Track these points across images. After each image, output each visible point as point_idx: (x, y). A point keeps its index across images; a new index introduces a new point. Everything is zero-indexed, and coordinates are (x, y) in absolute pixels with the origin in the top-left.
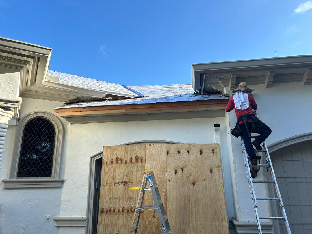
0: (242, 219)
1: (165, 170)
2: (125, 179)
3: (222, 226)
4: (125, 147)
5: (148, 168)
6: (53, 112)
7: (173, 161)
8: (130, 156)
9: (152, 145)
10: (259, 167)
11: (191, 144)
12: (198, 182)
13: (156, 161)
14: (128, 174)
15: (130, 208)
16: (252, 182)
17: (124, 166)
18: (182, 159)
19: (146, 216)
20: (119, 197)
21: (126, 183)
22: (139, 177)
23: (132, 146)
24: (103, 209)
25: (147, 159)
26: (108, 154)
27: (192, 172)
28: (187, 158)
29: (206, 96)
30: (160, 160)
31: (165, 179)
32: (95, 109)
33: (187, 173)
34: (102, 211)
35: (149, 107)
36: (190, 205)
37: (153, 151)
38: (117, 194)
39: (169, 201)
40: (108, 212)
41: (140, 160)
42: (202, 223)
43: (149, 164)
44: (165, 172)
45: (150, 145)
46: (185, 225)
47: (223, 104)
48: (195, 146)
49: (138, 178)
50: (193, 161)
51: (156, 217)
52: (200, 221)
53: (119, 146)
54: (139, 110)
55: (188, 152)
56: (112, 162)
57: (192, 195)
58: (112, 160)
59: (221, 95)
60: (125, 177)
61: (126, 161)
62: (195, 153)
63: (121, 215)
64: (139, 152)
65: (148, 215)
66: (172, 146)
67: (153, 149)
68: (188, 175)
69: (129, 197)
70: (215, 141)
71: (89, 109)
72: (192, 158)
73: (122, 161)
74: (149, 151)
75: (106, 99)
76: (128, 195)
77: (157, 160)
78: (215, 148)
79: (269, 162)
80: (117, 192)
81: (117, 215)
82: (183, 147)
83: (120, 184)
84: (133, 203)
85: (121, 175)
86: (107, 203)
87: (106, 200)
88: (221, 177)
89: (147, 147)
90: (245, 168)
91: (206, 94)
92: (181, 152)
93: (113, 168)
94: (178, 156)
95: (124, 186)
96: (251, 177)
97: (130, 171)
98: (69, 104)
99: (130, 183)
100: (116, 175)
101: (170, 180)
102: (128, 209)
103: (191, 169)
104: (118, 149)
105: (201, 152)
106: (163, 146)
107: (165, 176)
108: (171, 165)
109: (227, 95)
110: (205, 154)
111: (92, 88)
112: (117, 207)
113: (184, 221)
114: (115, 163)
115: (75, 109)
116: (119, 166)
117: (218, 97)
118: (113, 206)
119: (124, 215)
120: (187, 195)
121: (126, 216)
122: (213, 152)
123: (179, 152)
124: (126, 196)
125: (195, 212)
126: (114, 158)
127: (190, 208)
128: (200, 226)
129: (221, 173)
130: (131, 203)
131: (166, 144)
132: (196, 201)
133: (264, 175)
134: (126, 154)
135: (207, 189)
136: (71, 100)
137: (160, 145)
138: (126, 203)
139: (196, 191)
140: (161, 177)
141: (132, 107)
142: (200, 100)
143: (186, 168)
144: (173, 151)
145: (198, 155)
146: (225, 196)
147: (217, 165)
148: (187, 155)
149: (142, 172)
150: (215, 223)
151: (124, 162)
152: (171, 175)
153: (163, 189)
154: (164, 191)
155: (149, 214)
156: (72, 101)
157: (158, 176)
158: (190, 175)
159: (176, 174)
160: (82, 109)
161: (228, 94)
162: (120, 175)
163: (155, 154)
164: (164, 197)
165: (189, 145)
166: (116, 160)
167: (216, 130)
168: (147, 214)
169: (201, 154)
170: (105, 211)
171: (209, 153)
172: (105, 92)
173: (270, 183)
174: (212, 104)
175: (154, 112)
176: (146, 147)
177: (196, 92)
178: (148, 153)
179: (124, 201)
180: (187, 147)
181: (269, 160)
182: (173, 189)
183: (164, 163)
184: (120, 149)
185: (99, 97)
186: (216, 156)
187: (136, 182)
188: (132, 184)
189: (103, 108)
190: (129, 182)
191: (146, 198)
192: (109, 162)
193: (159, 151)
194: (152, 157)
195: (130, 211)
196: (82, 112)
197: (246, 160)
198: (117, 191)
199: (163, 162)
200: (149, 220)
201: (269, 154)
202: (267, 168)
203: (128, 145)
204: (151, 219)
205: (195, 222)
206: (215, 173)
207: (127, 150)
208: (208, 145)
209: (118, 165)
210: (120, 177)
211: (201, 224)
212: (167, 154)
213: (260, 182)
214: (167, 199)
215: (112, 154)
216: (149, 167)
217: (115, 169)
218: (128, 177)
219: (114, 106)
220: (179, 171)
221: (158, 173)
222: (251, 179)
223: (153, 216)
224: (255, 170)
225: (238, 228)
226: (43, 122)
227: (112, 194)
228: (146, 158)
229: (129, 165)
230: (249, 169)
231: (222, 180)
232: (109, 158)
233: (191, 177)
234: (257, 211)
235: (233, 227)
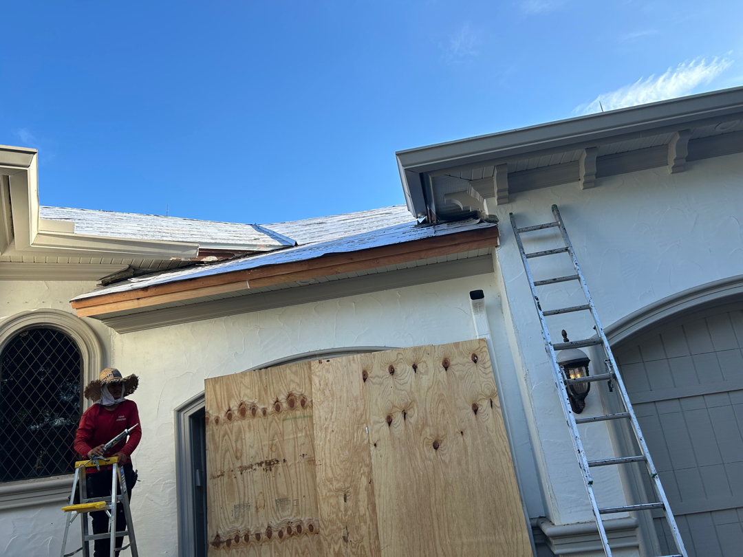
0: (563, 519)
1: (362, 421)
2: (266, 455)
3: (515, 542)
4: (258, 374)
5: (320, 421)
6: (69, 308)
7: (379, 394)
8: (273, 395)
9: (324, 361)
10: (587, 383)
11: (420, 348)
12: (445, 441)
13: (339, 400)
14: (273, 440)
15: (284, 525)
16: (574, 423)
17: (260, 422)
18: (402, 388)
19: (325, 540)
20: (256, 502)
21: (269, 464)
22: (301, 446)
23: (274, 369)
24: (218, 536)
25: (315, 399)
26: (219, 397)
27: (429, 415)
28: (413, 383)
29: (445, 226)
30: (348, 398)
31: (366, 442)
32: (174, 288)
33: (417, 421)
34: (217, 543)
35: (305, 267)
36: (433, 500)
37: (330, 377)
38: (250, 495)
39: (379, 495)
40: (230, 543)
41: (298, 404)
42: (465, 541)
43: (321, 411)
44: (363, 424)
45: (320, 362)
46: (424, 552)
47: (485, 240)
48: (429, 350)
49: (299, 448)
50: (429, 389)
51: (352, 540)
52: (461, 537)
53: (244, 374)
54: (283, 278)
55: (415, 367)
56: (229, 416)
57: (434, 472)
58: (229, 410)
59: (478, 221)
60: (266, 449)
61: (264, 408)
62: (431, 366)
63: (265, 547)
64: (293, 382)
65: (332, 538)
66: (374, 358)
67: (328, 371)
68: (420, 426)
69: (280, 497)
70: (477, 334)
71: (160, 290)
72: (426, 380)
73: (254, 410)
74: (319, 376)
75: (203, 262)
76: (278, 493)
77: (340, 397)
78: (479, 350)
79: (612, 367)
80: (249, 490)
81: (254, 549)
82: (400, 356)
83: (255, 470)
84: (292, 512)
85: (256, 446)
86: (227, 520)
87: (224, 513)
88: (501, 421)
89: (312, 368)
90: (555, 390)
91: (445, 223)
92: (398, 369)
93: (235, 430)
94: (390, 381)
95: (265, 472)
96: (571, 410)
97: (276, 434)
98: (111, 283)
99: (280, 462)
100: (244, 446)
101: (378, 444)
102: (280, 529)
103: (425, 409)
104: (241, 382)
105: (446, 365)
106: (354, 360)
107: (365, 436)
108: (377, 405)
109: (493, 219)
110: (455, 368)
111: (165, 239)
112: (253, 527)
113: (422, 540)
114: (237, 418)
115: (124, 294)
116: (249, 423)
117: (472, 225)
118: (243, 526)
119: (273, 546)
120: (423, 475)
121: (276, 547)
122: (475, 361)
123: (392, 371)
124: (273, 496)
125: (445, 515)
126: (234, 406)
127: (432, 508)
128: (462, 548)
129: (500, 410)
130: (287, 513)
131: (359, 355)
132: (445, 487)
133: (602, 402)
134: (263, 393)
135: (469, 454)
136: (115, 274)
137: (343, 359)
138: (274, 515)
139: (444, 461)
140: (355, 439)
141: (265, 274)
142: (428, 238)
143: (412, 407)
144: (378, 368)
145: (440, 372)
146: (516, 465)
147: (488, 393)
148: (413, 377)
149: (308, 433)
150: (497, 537)
151: (259, 411)
152: (378, 431)
153: (361, 467)
154: (364, 473)
155: (333, 535)
156: (117, 277)
157: (347, 437)
158: (425, 425)
159: (389, 425)
160: (141, 294)
161: (495, 216)
162: (252, 447)
163: (335, 383)
164: (367, 489)
165: (416, 350)
166: (239, 410)
167: (475, 306)
168: (328, 536)
169: (446, 370)
170: (223, 542)
171: (464, 366)
172: (196, 245)
173: (618, 420)
174: (458, 244)
175: (323, 279)
176: (310, 368)
177: (421, 220)
178: (317, 382)
179: (269, 511)
180: (410, 356)
181: (611, 363)
182: (387, 464)
183: (358, 403)
184: (247, 380)
185: (183, 259)
186: (483, 369)
187: (295, 460)
188: (285, 464)
189: (192, 285)
190: (278, 461)
191: (322, 496)
192: (222, 416)
193: (343, 375)
194: (327, 393)
195: (285, 533)
196: (141, 301)
197: (555, 369)
198: (249, 487)
199: (356, 401)
200: (334, 549)
201: (611, 348)
202: (609, 383)
203: (266, 368)
204: (340, 547)
205: (448, 540)
206: (486, 412)
207: (264, 381)
208: (460, 346)
209: (245, 423)
210: (252, 452)
211: (463, 544)
212: (365, 380)
213: (595, 420)
214: (373, 492)
215: (228, 397)
216: (323, 418)
217: (240, 432)
218: (274, 449)
219: (219, 277)
220: (398, 418)
221: (347, 429)
222: (572, 417)
223: (344, 537)
224: (579, 393)
225: (554, 542)
226: (48, 337)
227: (236, 495)
228: (314, 395)
229: (274, 419)
230: (565, 391)
231: (503, 427)
232: (222, 407)
233: (428, 430)
234: (592, 495)
235: (543, 541)
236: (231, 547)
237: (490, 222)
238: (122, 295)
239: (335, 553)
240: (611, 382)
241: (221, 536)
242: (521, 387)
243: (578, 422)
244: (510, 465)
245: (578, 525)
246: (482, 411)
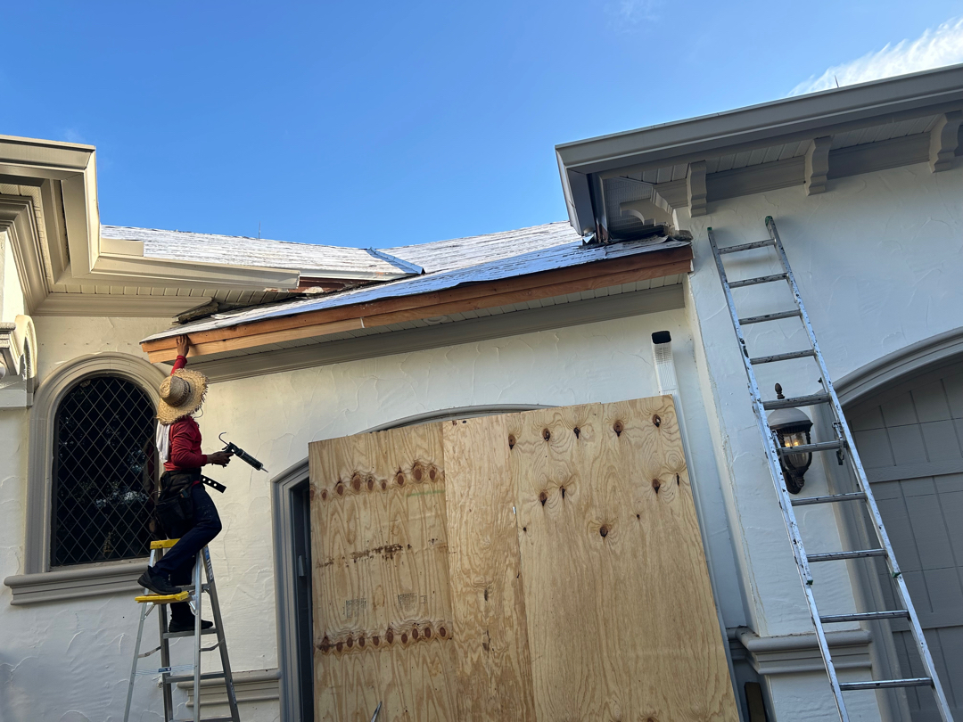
0: (771, 628)
1: (508, 499)
2: (387, 539)
3: (706, 658)
4: (375, 437)
5: (454, 497)
6: (140, 352)
7: (530, 465)
8: (394, 464)
9: (459, 422)
10: (807, 454)
11: (584, 407)
12: (616, 526)
13: (478, 471)
14: (395, 520)
15: (409, 627)
16: (789, 505)
17: (379, 498)
18: (560, 457)
19: (461, 647)
20: (374, 598)
21: (390, 551)
22: (429, 528)
23: (397, 432)
24: (326, 638)
25: (448, 469)
26: (326, 465)
27: (595, 493)
28: (574, 452)
29: (620, 246)
30: (489, 469)
31: (513, 525)
32: (268, 327)
33: (580, 501)
34: (325, 647)
35: (435, 301)
36: (599, 601)
37: (467, 442)
38: (365, 588)
39: (530, 593)
40: (342, 647)
41: (426, 475)
42: (640, 653)
43: (456, 485)
44: (509, 502)
45: (454, 423)
46: (587, 665)
47: (674, 264)
48: (596, 410)
49: (428, 531)
50: (595, 459)
51: (495, 648)
52: (635, 649)
53: (358, 436)
54: (406, 315)
55: (577, 431)
56: (340, 489)
57: (601, 565)
58: (339, 482)
59: (665, 239)
60: (386, 532)
61: (383, 481)
62: (598, 430)
63: (384, 654)
64: (421, 448)
65: (469, 645)
66: (524, 418)
67: (464, 434)
68: (583, 507)
69: (404, 592)
70: (661, 389)
71: (250, 328)
72: (591, 448)
73: (371, 483)
74: (452, 441)
75: (305, 295)
76: (401, 587)
77: (480, 468)
78: (663, 410)
79: (842, 432)
80: (365, 583)
81: (371, 655)
82: (558, 417)
83: (372, 557)
84: (419, 610)
85: (372, 528)
86: (338, 619)
87: (333, 610)
88: (690, 502)
89: (444, 430)
90: (764, 463)
91: (620, 242)
92: (555, 434)
93: (347, 507)
94: (544, 448)
95: (384, 561)
96: (785, 489)
97: (398, 512)
98: (190, 321)
99: (403, 549)
100: (358, 528)
101: (529, 528)
102: (404, 631)
103: (590, 485)
104: (354, 447)
105: (618, 429)
106: (497, 421)
107: (512, 517)
108: (527, 479)
109: (685, 236)
110: (630, 433)
111: (256, 264)
112: (369, 628)
113: (584, 651)
114: (349, 493)
115: (207, 334)
116: (365, 498)
117: (657, 244)
118: (357, 627)
119: (395, 654)
120: (587, 569)
121: (399, 655)
122: (657, 425)
123: (547, 436)
124: (395, 591)
125: (615, 620)
126: (346, 476)
127: (598, 611)
128: (636, 663)
129: (689, 488)
130: (412, 612)
131: (504, 415)
132: (616, 584)
133: (828, 480)
134: (382, 461)
135: (648, 543)
136: (195, 309)
137: (484, 420)
138: (396, 615)
139: (614, 552)
140: (499, 522)
141: (384, 310)
142: (597, 261)
143: (573, 482)
144: (528, 430)
145: (610, 438)
146: (710, 559)
147: (674, 466)
148: (575, 444)
149: (439, 512)
150: (683, 651)
151: (377, 484)
152: (528, 512)
153: (507, 557)
154: (510, 564)
155: (471, 641)
156: (198, 313)
157: (489, 518)
158: (590, 505)
159: (543, 505)
160: (227, 334)
161: (687, 232)
162: (368, 529)
163: (474, 451)
164: (513, 584)
165: (579, 409)
166: (351, 482)
167: (659, 353)
168: (464, 642)
169: (618, 435)
170: (333, 646)
171: (643, 430)
172: (296, 272)
173: (849, 502)
174: (637, 270)
175: (458, 317)
176: (441, 430)
177: (587, 240)
178: (451, 448)
179: (390, 609)
180: (571, 417)
181: (841, 427)
182: (539, 554)
183: (503, 476)
184: (361, 445)
185: (280, 291)
186: (667, 435)
187: (423, 545)
188: (410, 551)
189: (291, 323)
190: (400, 547)
191: (457, 592)
192: (331, 489)
193: (483, 440)
194: (463, 462)
195: (410, 637)
196: (228, 343)
197: (765, 434)
198: (365, 579)
199: (501, 473)
200: (472, 659)
201: (842, 407)
202: (839, 453)
203: (386, 429)
204: (479, 656)
205: (619, 652)
206: (670, 490)
207: (384, 446)
208: (638, 405)
209: (359, 498)
210: (369, 535)
211: (637, 657)
212: (511, 446)
213: (817, 501)
214: (522, 589)
215: (338, 466)
216: (458, 494)
217: (353, 509)
218: (395, 532)
219: (325, 312)
220: (554, 496)
221: (489, 508)
222: (787, 496)
223: (484, 645)
224: (797, 466)
225: (758, 658)
226: (115, 388)
227: (349, 588)
228: (446, 464)
229: (395, 494)
230: (777, 464)
231: (692, 510)
232: (330, 478)
233: (593, 512)
234: (811, 598)
235: (743, 657)
236: (343, 651)
237: (681, 240)
238: (204, 335)
239: (473, 664)
240: (841, 452)
241: (330, 638)
242: (718, 459)
243: (794, 504)
244: (701, 558)
245: (791, 637)
246: (665, 489)
